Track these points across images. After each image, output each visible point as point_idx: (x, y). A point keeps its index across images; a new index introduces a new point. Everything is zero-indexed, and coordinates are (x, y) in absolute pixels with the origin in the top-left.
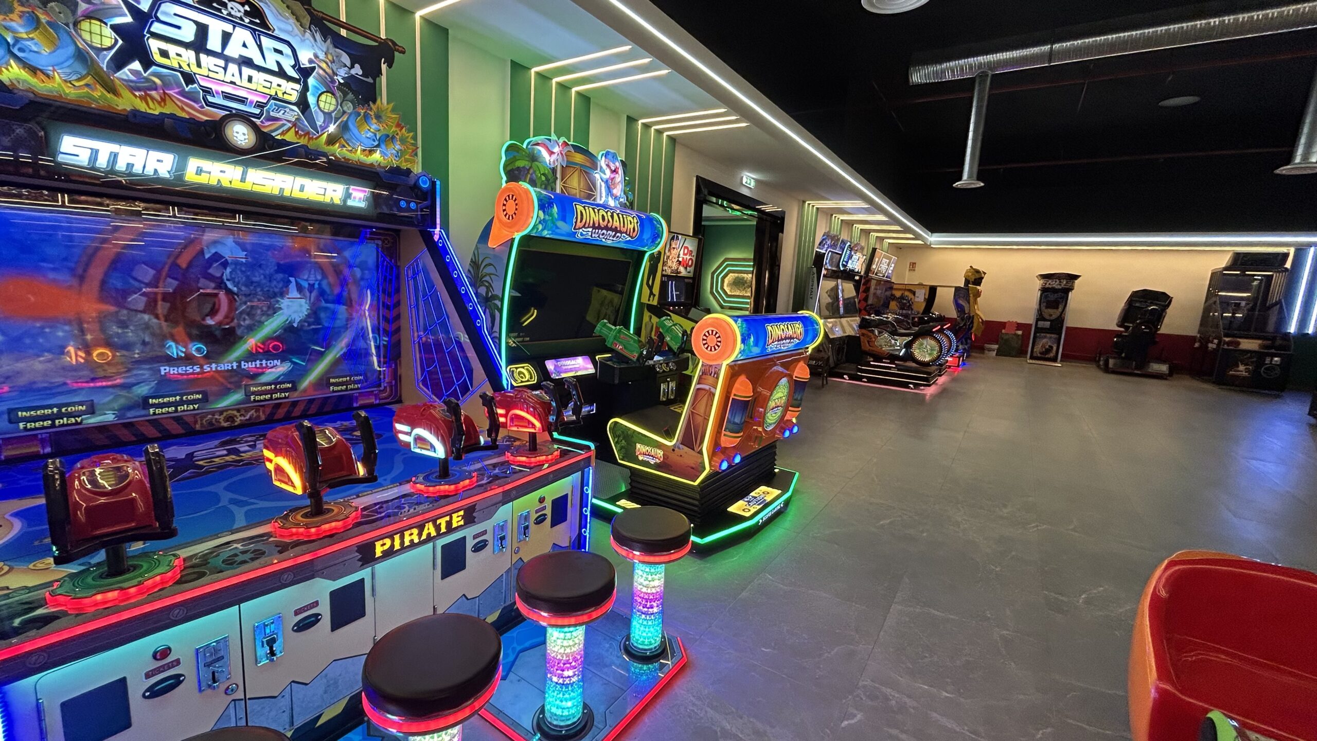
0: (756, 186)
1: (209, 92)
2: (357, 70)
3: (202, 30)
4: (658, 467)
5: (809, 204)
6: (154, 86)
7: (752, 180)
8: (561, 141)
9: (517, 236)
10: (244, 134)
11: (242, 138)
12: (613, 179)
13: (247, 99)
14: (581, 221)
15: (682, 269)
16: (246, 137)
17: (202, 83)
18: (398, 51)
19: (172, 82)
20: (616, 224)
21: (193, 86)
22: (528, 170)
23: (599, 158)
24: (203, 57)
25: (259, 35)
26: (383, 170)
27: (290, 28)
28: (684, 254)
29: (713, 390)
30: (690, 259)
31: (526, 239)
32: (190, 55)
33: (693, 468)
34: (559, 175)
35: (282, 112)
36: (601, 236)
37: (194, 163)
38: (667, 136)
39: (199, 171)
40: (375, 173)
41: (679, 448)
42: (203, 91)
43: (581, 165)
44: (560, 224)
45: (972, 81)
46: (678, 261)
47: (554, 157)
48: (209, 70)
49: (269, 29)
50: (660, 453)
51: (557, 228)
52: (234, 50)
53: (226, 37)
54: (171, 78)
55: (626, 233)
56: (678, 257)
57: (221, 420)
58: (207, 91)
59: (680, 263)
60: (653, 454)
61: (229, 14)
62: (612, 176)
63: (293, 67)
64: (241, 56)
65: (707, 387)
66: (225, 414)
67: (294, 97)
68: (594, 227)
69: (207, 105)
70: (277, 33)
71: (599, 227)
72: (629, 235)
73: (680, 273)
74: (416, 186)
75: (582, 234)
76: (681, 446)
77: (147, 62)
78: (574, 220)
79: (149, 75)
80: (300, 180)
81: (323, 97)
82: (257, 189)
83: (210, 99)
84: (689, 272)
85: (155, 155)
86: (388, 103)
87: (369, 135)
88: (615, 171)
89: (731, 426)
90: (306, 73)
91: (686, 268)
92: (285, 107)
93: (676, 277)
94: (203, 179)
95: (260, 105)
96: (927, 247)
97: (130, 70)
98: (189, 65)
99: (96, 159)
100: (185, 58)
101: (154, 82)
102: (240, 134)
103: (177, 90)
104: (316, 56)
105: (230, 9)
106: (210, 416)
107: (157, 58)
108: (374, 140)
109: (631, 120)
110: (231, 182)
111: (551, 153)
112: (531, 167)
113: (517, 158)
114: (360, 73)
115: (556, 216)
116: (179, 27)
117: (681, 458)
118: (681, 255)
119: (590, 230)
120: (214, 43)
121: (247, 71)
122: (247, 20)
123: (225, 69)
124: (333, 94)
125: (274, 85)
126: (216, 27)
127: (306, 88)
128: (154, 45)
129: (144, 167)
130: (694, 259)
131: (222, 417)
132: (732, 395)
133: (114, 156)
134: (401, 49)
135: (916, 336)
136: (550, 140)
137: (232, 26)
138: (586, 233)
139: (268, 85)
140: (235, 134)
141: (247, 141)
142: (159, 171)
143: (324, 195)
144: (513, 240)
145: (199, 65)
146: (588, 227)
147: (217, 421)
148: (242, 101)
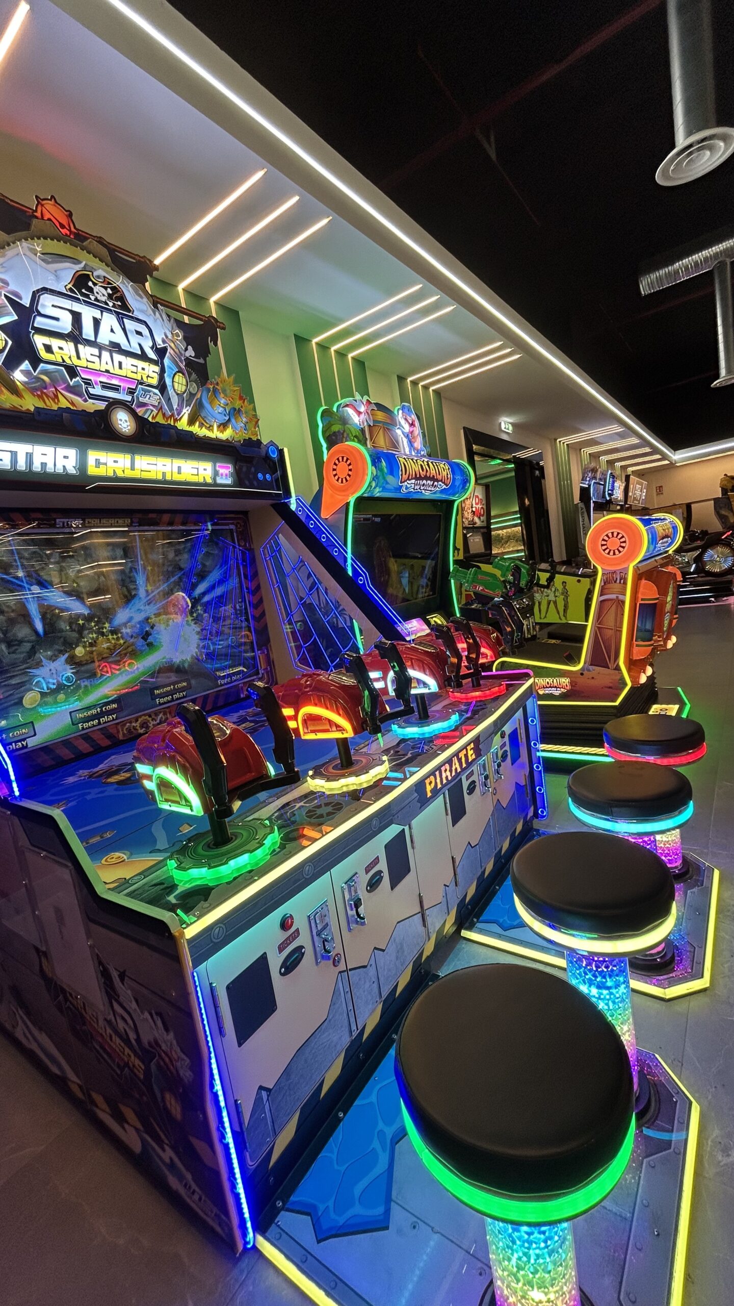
0: (514, 431)
1: (89, 384)
2: (190, 352)
3: (77, 318)
4: (563, 697)
5: (560, 442)
6: (44, 385)
7: (510, 425)
8: (364, 401)
9: (352, 500)
10: (126, 421)
11: (125, 425)
12: (412, 432)
13: (120, 386)
14: (406, 474)
15: (476, 519)
16: (128, 424)
17: (83, 376)
18: (219, 327)
19: (59, 377)
20: (433, 472)
21: (76, 380)
22: (343, 434)
23: (396, 412)
24: (80, 347)
25: (122, 318)
26: (238, 444)
27: (145, 308)
28: (477, 504)
29: (621, 597)
30: (482, 508)
31: (360, 500)
32: (69, 347)
33: (610, 687)
34: (368, 436)
35: (148, 396)
36: (422, 488)
37: (93, 456)
38: (433, 390)
39: (98, 463)
40: (232, 447)
41: (589, 670)
42: (86, 383)
43: (384, 423)
44: (390, 478)
45: (710, 274)
46: (472, 511)
47: (362, 416)
48: (87, 361)
49: (129, 311)
50: (565, 681)
51: (387, 483)
52: (105, 337)
53: (97, 323)
54: (56, 374)
55: (441, 481)
56: (472, 507)
57: (138, 728)
58: (88, 383)
59: (473, 512)
60: (555, 684)
61: (96, 299)
62: (411, 429)
63: (152, 348)
64: (111, 342)
65: (613, 596)
66: (140, 720)
67: (154, 381)
68: (416, 478)
69: (90, 398)
70: (137, 314)
71: (421, 478)
72: (444, 483)
73: (475, 523)
74: (267, 458)
75: (407, 488)
76: (591, 668)
77: (36, 361)
78: (400, 473)
79: (38, 373)
80: (178, 462)
81: (177, 377)
82: (145, 476)
83: (91, 391)
84: (483, 522)
85: (62, 451)
86: (229, 376)
87: (221, 410)
88: (412, 425)
89: (640, 634)
90: (161, 352)
91: (479, 518)
92: (150, 391)
93: (472, 528)
94: (101, 472)
95: (131, 392)
96: (672, 466)
97: (22, 371)
98: (70, 357)
99: (16, 462)
100: (66, 351)
101: (43, 380)
102: (123, 422)
103: (64, 386)
104: (167, 337)
105: (96, 294)
106: (128, 724)
107: (43, 354)
108: (225, 415)
109: (401, 379)
110: (123, 471)
111: (359, 413)
112: (344, 431)
113: (332, 423)
114: (193, 355)
115: (385, 470)
116: (57, 319)
117: (593, 680)
118: (474, 505)
119: (413, 481)
120: (88, 330)
121: (118, 357)
122: (111, 304)
123: (100, 357)
124: (183, 374)
125: (140, 369)
126: (88, 314)
127: (163, 371)
128: (39, 341)
129: (55, 465)
130: (485, 507)
131: (138, 724)
132: (640, 600)
133: (29, 457)
134: (221, 325)
135: (704, 549)
136: (356, 401)
137: (99, 312)
138: (410, 486)
139: (134, 369)
140: (119, 422)
141: (129, 428)
142: (67, 468)
143: (198, 475)
144: (348, 504)
145: (79, 357)
146: (412, 479)
147: (135, 728)
148: (116, 389)
